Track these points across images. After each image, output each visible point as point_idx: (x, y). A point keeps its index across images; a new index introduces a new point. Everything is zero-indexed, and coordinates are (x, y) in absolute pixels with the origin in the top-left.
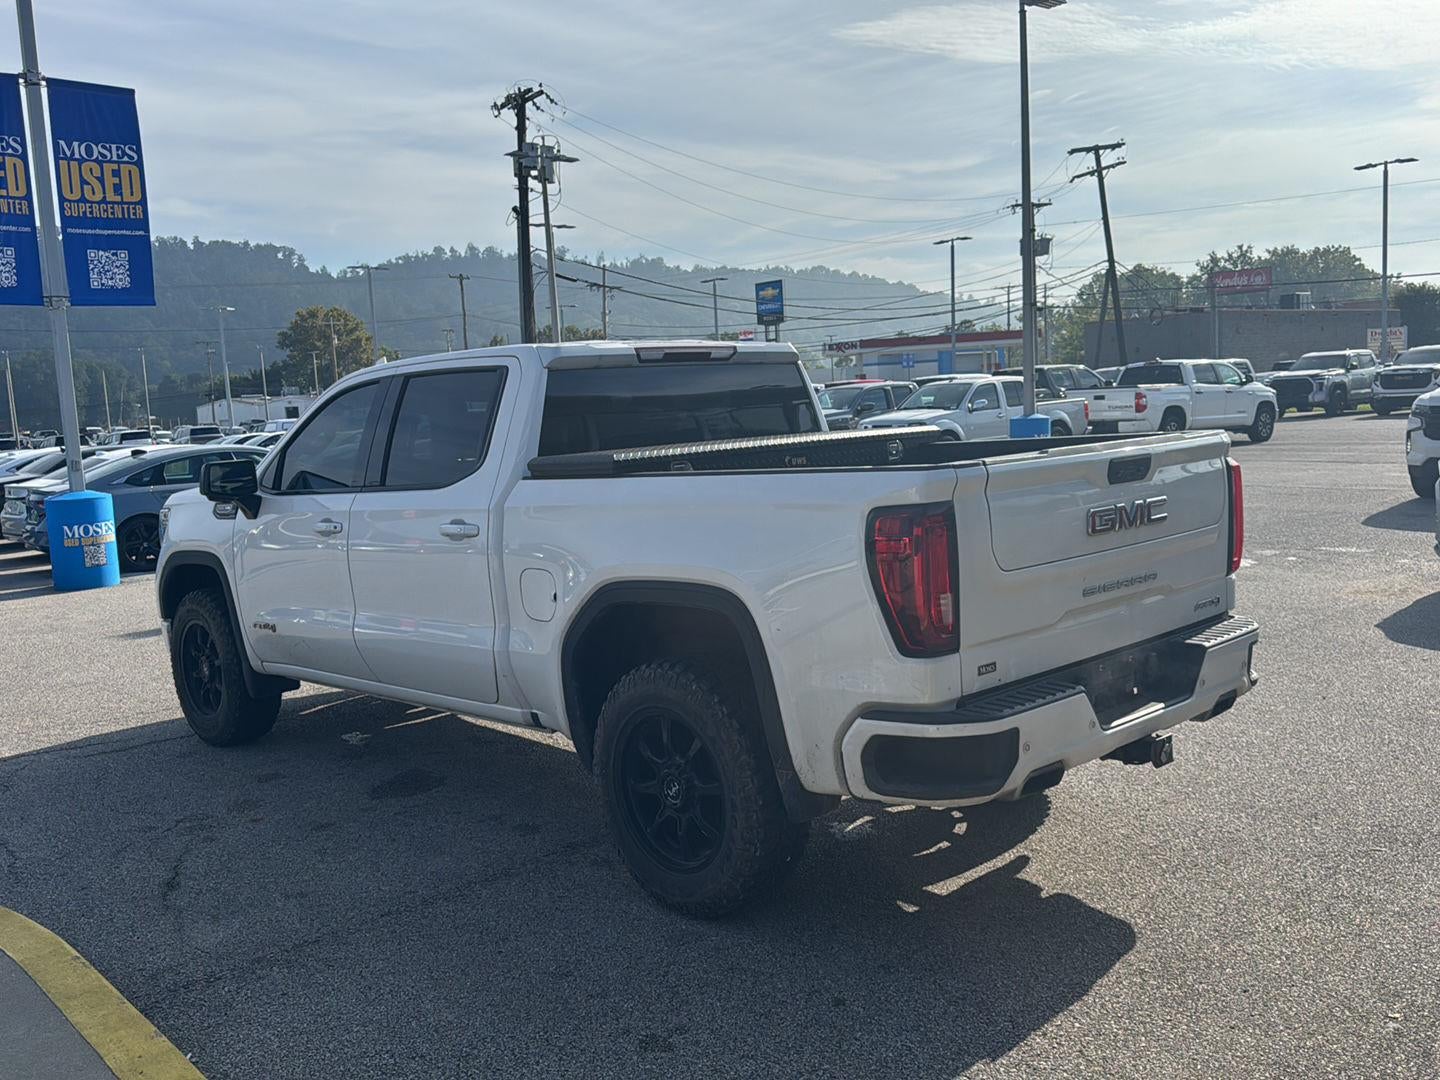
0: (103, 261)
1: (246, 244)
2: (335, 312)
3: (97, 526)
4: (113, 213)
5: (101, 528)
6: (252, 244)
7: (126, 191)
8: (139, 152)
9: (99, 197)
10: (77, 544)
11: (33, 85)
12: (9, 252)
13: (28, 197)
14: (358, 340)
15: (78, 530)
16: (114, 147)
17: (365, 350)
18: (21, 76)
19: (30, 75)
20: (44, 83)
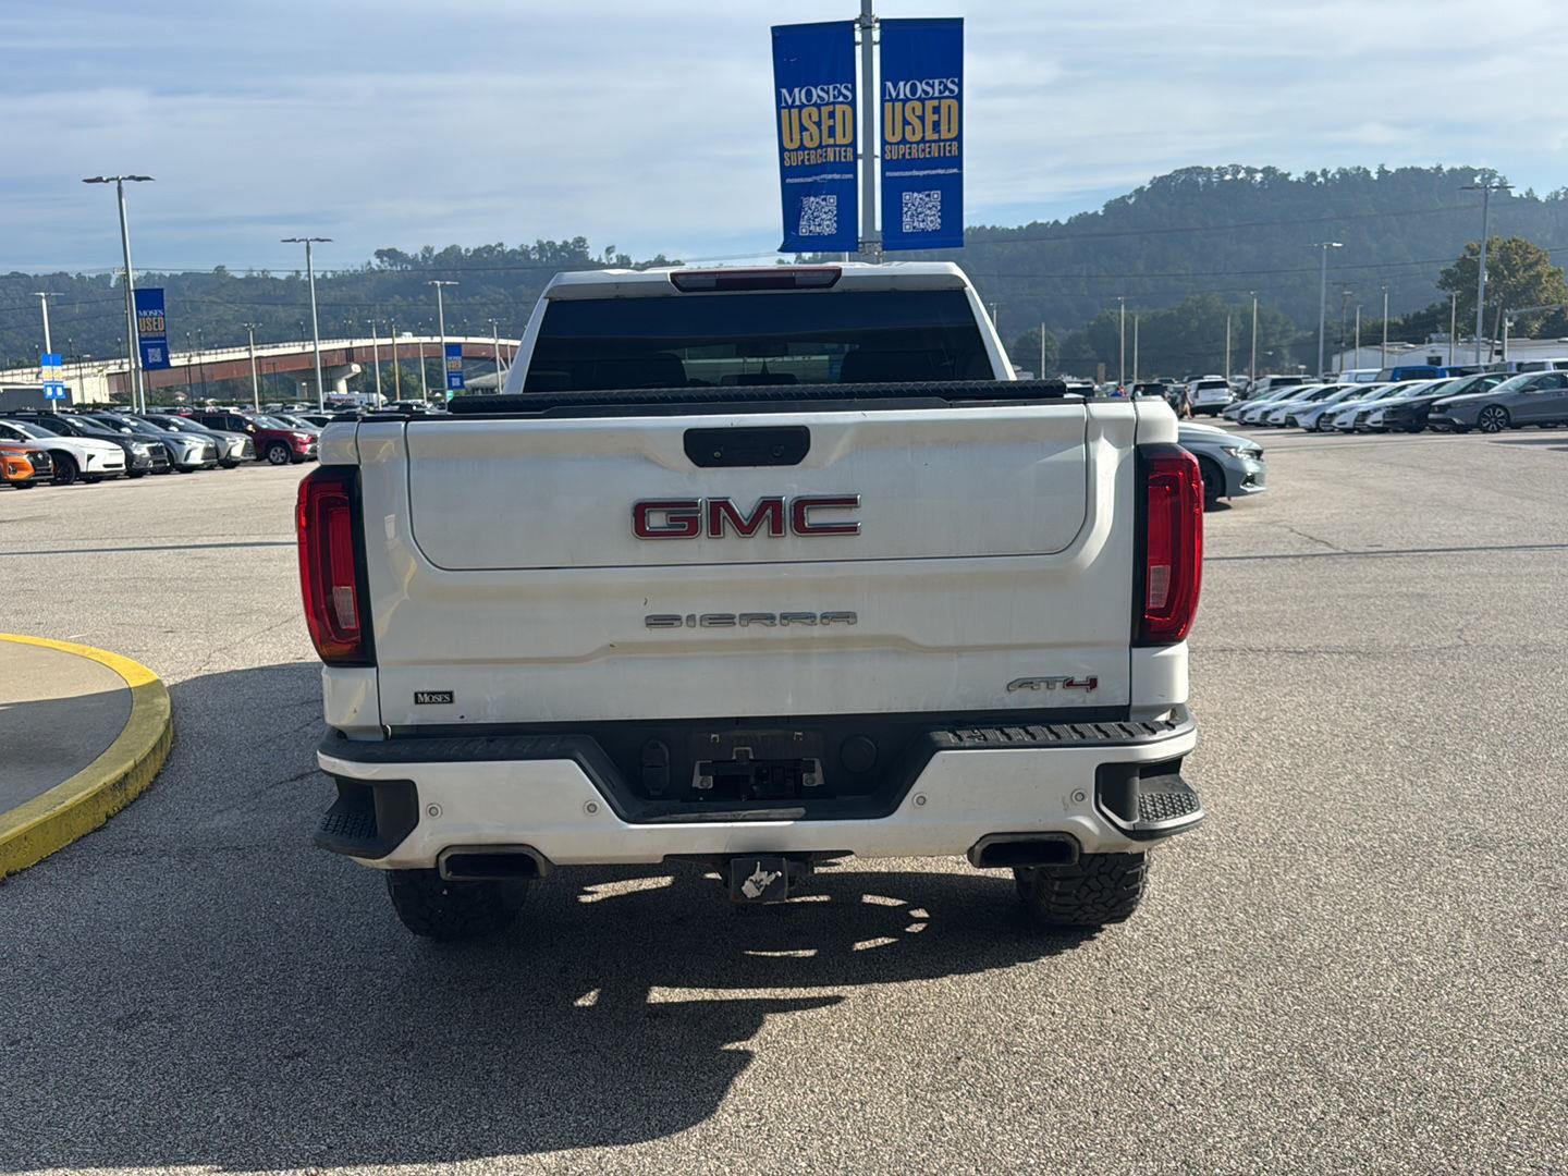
0: (917, 204)
1: (1439, 168)
2: (1513, 244)
4: (930, 153)
6: (1446, 168)
7: (944, 127)
8: (960, 85)
9: (918, 137)
11: (867, 29)
12: (832, 200)
13: (854, 144)
14: (1539, 276)
16: (937, 82)
17: (1545, 288)
18: (857, 21)
19: (866, 19)
20: (877, 25)
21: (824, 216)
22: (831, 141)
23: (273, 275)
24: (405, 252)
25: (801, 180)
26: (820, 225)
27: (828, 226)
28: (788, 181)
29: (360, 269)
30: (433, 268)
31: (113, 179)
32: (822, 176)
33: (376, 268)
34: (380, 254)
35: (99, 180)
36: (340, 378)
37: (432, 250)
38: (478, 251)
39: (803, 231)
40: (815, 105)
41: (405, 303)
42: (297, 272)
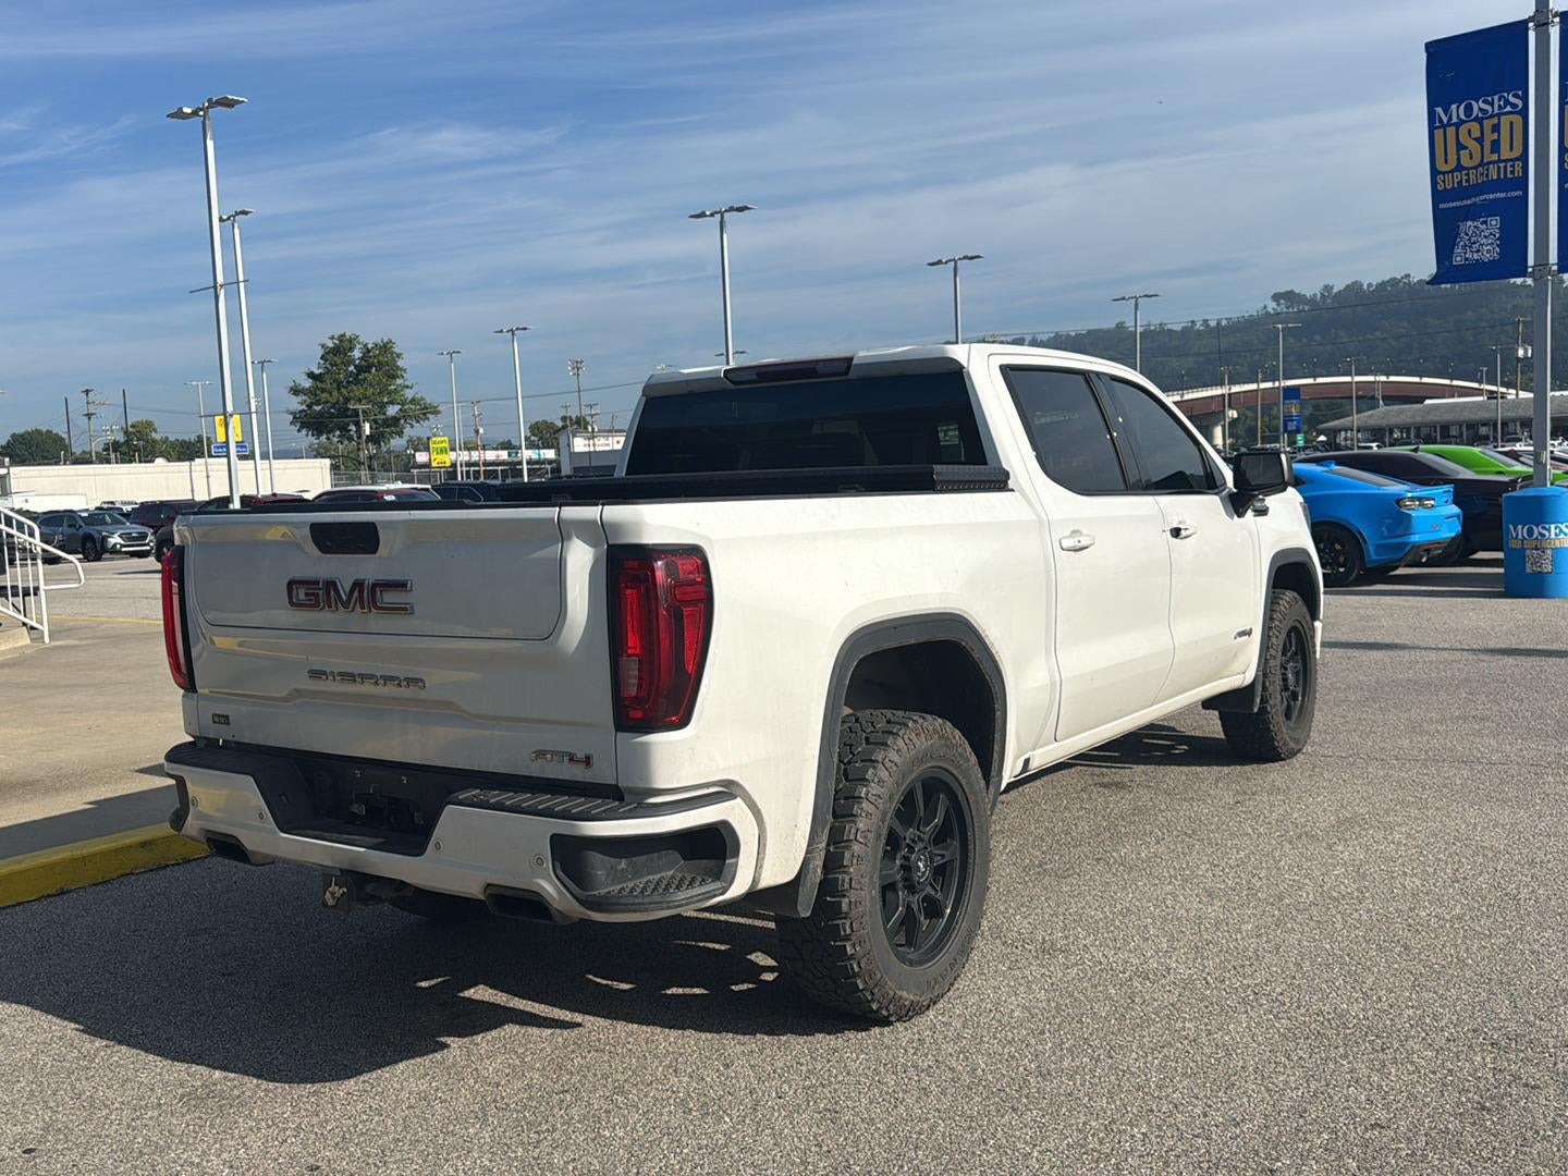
3: (1544, 528)
5: (1549, 531)
10: (1520, 547)
12: (1494, 223)
13: (1524, 157)
15: (1522, 531)
18: (1531, 19)
19: (1541, 17)
20: (1557, 20)
21: (1484, 241)
22: (1495, 157)
23: (1169, 327)
24: (1303, 293)
25: (1458, 204)
26: (1478, 251)
27: (1488, 250)
28: (1441, 206)
29: (1255, 314)
30: (1331, 306)
31: (950, 261)
32: (1482, 197)
33: (1272, 312)
34: (1276, 297)
35: (939, 262)
36: (1216, 425)
37: (1332, 288)
38: (1382, 285)
39: (1458, 260)
40: (1476, 119)
41: (1298, 344)
42: (1193, 322)
